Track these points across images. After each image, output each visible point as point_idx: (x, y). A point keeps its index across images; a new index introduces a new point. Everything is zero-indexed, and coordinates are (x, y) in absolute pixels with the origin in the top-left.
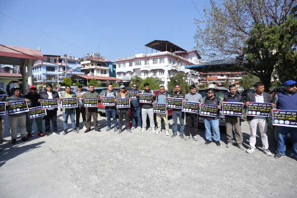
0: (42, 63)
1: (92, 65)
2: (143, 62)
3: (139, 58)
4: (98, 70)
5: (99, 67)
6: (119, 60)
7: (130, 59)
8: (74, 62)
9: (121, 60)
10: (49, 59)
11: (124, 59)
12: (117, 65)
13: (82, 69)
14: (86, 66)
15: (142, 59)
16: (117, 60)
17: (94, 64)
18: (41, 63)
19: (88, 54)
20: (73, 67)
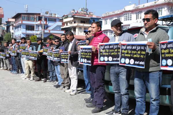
0: (22, 22)
1: (75, 22)
2: (134, 16)
3: (129, 11)
4: (80, 28)
5: (82, 25)
6: (105, 15)
7: (119, 12)
8: (54, 20)
9: (108, 15)
10: (29, 17)
11: (111, 13)
12: (103, 22)
13: (62, 27)
14: (69, 24)
15: (132, 11)
16: (103, 16)
17: (76, 21)
18: (20, 22)
19: (74, 10)
20: (52, 25)
